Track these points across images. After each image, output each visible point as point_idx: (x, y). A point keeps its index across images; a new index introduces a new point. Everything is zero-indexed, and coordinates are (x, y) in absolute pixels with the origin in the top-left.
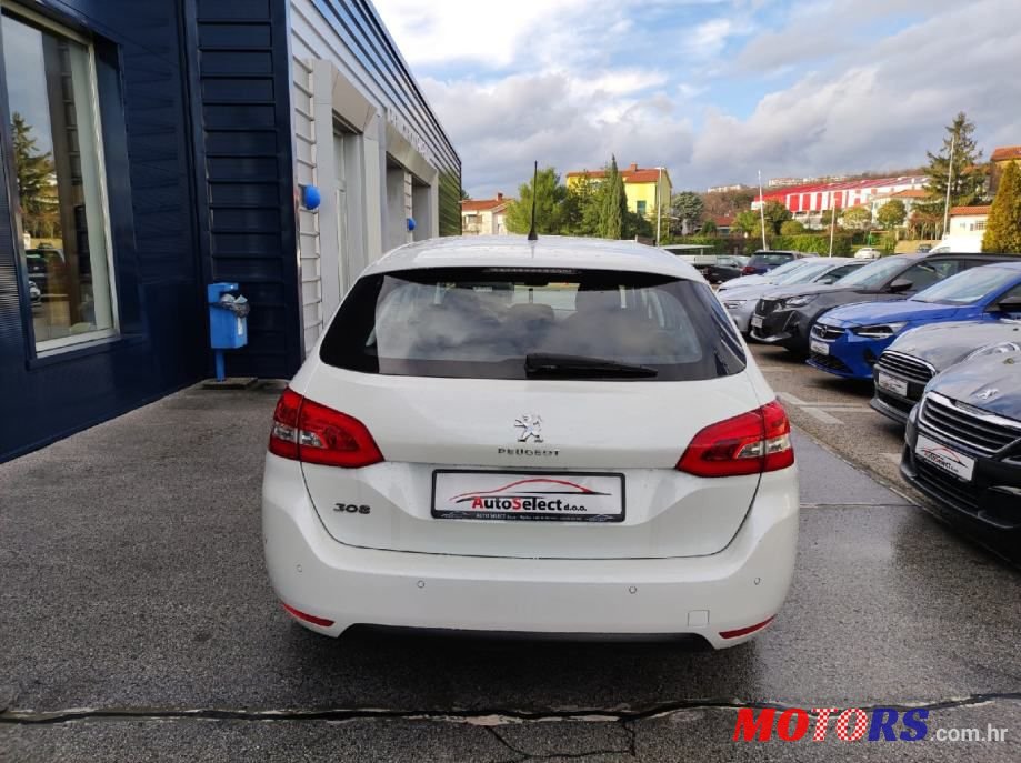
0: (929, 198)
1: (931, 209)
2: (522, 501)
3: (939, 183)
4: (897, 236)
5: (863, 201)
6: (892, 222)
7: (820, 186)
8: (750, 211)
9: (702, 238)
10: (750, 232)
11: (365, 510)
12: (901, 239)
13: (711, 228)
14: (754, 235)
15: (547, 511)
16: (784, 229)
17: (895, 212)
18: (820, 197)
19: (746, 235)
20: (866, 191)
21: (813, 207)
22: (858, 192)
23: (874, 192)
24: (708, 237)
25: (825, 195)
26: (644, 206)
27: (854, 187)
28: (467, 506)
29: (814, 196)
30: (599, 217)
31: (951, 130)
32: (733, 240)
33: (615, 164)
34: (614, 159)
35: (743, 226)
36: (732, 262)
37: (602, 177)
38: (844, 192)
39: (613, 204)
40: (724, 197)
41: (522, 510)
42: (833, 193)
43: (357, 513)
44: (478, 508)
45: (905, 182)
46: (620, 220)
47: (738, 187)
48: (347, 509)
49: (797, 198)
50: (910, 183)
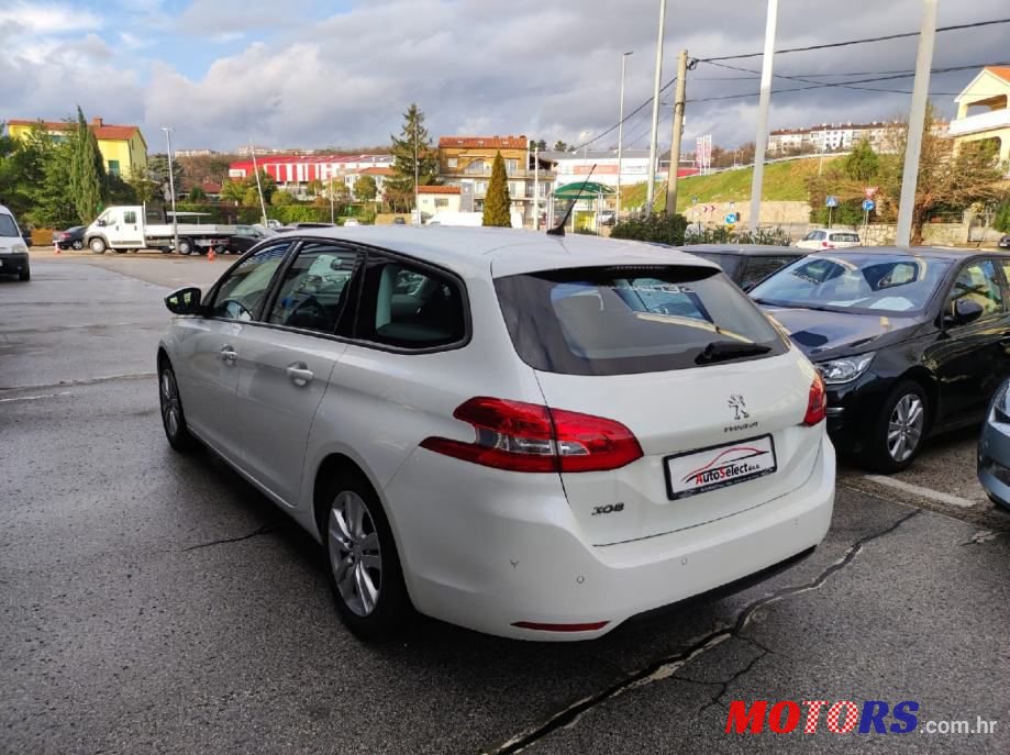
0: (397, 176)
1: (398, 186)
2: (725, 471)
3: (403, 164)
4: (376, 210)
5: (334, 175)
6: (367, 196)
7: (293, 158)
8: (230, 179)
9: (190, 204)
10: (240, 201)
11: (619, 507)
12: (379, 212)
13: (197, 195)
14: (246, 203)
15: (740, 474)
16: (274, 199)
17: (367, 187)
18: (294, 168)
19: (236, 203)
20: (336, 166)
21: (290, 178)
22: (329, 166)
23: (343, 166)
24: (198, 204)
25: (300, 167)
26: (118, 167)
27: (326, 161)
28: (693, 484)
29: (289, 167)
30: (67, 176)
31: (407, 117)
32: (225, 208)
33: (81, 116)
34: (79, 110)
35: (231, 193)
36: (251, 232)
37: (65, 130)
38: (317, 165)
39: (86, 163)
40: (198, 161)
41: (726, 478)
42: (306, 165)
43: (613, 512)
44: (700, 484)
45: (368, 160)
46: (97, 181)
47: (207, 152)
48: (605, 512)
49: (274, 168)
50: (371, 161)
